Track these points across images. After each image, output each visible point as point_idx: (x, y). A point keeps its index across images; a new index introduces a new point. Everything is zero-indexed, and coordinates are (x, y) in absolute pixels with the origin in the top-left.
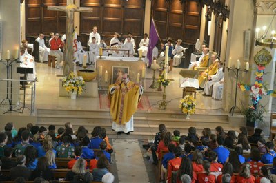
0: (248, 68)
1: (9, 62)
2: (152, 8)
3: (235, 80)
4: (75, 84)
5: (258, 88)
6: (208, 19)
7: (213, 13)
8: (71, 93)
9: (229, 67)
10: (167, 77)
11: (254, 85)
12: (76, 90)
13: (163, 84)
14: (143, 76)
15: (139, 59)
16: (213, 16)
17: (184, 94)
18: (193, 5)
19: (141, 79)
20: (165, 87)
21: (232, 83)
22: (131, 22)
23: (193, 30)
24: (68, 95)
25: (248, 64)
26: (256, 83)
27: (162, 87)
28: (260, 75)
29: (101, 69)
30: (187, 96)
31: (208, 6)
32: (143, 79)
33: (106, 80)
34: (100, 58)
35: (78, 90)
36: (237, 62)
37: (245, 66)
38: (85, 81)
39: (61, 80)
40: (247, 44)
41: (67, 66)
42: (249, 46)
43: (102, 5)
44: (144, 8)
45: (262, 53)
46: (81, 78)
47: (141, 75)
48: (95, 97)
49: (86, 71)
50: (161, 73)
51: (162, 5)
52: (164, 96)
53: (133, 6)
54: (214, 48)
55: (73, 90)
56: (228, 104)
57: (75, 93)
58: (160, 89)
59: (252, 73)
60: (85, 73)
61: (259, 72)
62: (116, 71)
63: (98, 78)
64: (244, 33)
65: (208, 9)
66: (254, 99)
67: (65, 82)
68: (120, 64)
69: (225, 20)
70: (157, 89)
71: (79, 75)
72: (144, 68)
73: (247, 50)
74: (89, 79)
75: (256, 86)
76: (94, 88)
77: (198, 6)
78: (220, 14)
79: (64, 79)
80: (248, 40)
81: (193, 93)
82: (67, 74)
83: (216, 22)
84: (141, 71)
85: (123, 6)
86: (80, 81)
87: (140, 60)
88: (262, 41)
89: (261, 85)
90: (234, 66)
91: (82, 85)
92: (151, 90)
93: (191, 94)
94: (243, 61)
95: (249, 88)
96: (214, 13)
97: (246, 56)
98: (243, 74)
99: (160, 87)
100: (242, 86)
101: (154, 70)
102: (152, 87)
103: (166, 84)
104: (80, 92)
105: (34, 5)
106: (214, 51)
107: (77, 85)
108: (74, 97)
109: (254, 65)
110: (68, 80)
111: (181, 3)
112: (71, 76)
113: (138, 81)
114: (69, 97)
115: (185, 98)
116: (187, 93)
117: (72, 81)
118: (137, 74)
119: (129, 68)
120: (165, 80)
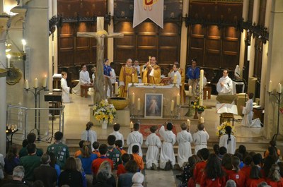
1: (37, 91)
2: (189, 35)
3: (276, 105)
4: (106, 112)
6: (247, 43)
7: (252, 37)
8: (101, 121)
9: (270, 91)
10: (202, 103)
12: (107, 118)
13: (199, 110)
14: (178, 103)
16: (252, 40)
17: (222, 121)
18: (232, 30)
19: (175, 105)
20: (200, 113)
21: (274, 108)
22: (166, 50)
23: (232, 56)
24: (98, 124)
29: (134, 97)
30: (225, 123)
31: (247, 30)
33: (139, 108)
34: (133, 85)
35: (109, 118)
36: (278, 86)
38: (117, 109)
39: (91, 109)
43: (136, 34)
44: (180, 35)
46: (112, 106)
47: (175, 103)
48: (127, 126)
49: (118, 99)
51: (198, 32)
53: (169, 34)
54: (254, 73)
55: (104, 119)
56: (269, 131)
57: (106, 122)
58: (196, 117)
60: (116, 101)
62: (149, 98)
63: (130, 106)
65: (247, 33)
67: (96, 111)
68: (153, 91)
69: (265, 43)
70: (193, 117)
71: (110, 103)
72: (178, 94)
74: (120, 107)
76: (125, 117)
77: (236, 30)
78: (260, 37)
79: (95, 107)
81: (231, 120)
82: (97, 102)
83: (255, 46)
84: (175, 98)
85: (158, 34)
86: (110, 109)
87: (175, 86)
90: (275, 90)
91: (114, 114)
92: (187, 118)
93: (229, 121)
96: (254, 37)
99: (196, 114)
101: (190, 97)
104: (111, 121)
105: (67, 35)
106: (254, 76)
107: (108, 113)
108: (105, 126)
110: (98, 108)
111: (219, 29)
112: (101, 104)
113: (172, 109)
114: (100, 126)
115: (222, 125)
116: (225, 119)
117: (103, 109)
118: (171, 101)
119: (162, 95)
120: (200, 107)
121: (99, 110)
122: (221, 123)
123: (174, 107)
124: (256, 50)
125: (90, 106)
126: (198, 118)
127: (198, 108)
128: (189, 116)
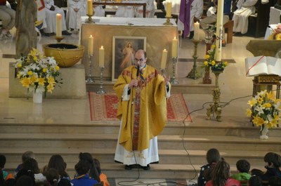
4: (40, 72)
8: (31, 89)
10: (221, 55)
12: (42, 84)
13: (214, 69)
14: (174, 55)
15: (164, 20)
17: (256, 89)
19: (170, 59)
20: (217, 75)
24: (26, 93)
27: (212, 75)
29: (92, 42)
30: (262, 93)
32: (174, 61)
33: (102, 64)
34: (90, 21)
35: (46, 84)
38: (61, 66)
39: (11, 65)
41: (24, 38)
46: (52, 61)
47: (169, 54)
48: (80, 98)
49: (62, 46)
50: (209, 48)
52: (216, 94)
55: (37, 84)
57: (40, 90)
58: (207, 80)
60: (60, 51)
62: (120, 45)
63: (85, 59)
67: (21, 69)
68: (128, 32)
70: (201, 80)
71: (47, 55)
72: (175, 38)
74: (67, 63)
76: (78, 80)
79: (19, 63)
81: (275, 87)
84: (169, 45)
86: (49, 66)
87: (168, 23)
91: (55, 75)
92: (190, 82)
93: (270, 89)
99: (207, 74)
101: (196, 43)
102: (191, 76)
103: (218, 69)
104: (51, 89)
107: (44, 74)
108: (38, 98)
110: (25, 64)
112: (31, 57)
113: (163, 66)
114: (29, 98)
115: (257, 97)
116: (262, 86)
117: (34, 67)
118: (161, 51)
119: (145, 39)
120: (217, 62)
121: (27, 68)
122: (255, 94)
123: (168, 62)
125: (6, 56)
126: (210, 82)
127: (213, 65)
128: (193, 78)
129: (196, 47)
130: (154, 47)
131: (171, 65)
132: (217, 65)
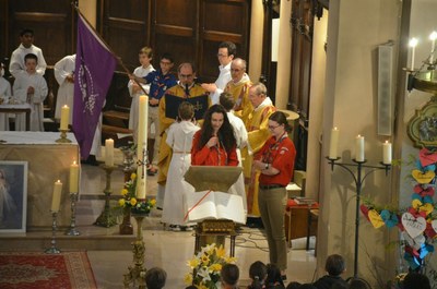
0: (389, 158)
3: (351, 194)
5: (421, 220)
9: (333, 156)
11: (410, 209)
14: (73, 189)
15: (57, 135)
19: (66, 196)
21: (345, 204)
25: (388, 146)
26: (416, 203)
27: (133, 220)
28: (426, 180)
30: (209, 248)
32: (74, 198)
36: (355, 141)
37: (381, 151)
40: (385, 85)
42: (391, 91)
45: (429, 114)
47: (66, 187)
50: (128, 179)
52: (139, 251)
58: (126, 229)
59: (403, 174)
61: (424, 170)
64: (376, 53)
66: (410, 252)
70: (116, 229)
72: (74, 163)
73: (384, 104)
75: (416, 213)
80: (385, 75)
81: (228, 241)
83: (293, 21)
84: (65, 174)
87: (64, 138)
88: (428, 77)
89: (429, 209)
90: (347, 153)
92: (99, 231)
93: (221, 242)
94: (375, 137)
95: (395, 218)
97: (385, 124)
98: (377, 176)
99: (127, 220)
100: (371, 214)
101: (109, 171)
102: (101, 223)
103: (142, 211)
106: (289, 108)
109: (407, 149)
113: (55, 206)
115: (201, 254)
116: (209, 237)
118: (52, 184)
119: (26, 164)
120: (139, 200)
122: (198, 249)
123: (63, 201)
124: (294, 30)
126: (130, 231)
127: (133, 204)
128: (105, 226)
129: (108, 177)
130: (41, 178)
131: (68, 206)
132: (139, 206)
